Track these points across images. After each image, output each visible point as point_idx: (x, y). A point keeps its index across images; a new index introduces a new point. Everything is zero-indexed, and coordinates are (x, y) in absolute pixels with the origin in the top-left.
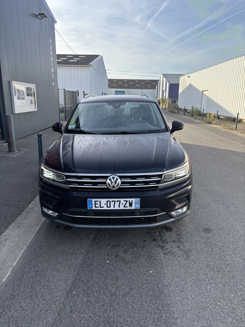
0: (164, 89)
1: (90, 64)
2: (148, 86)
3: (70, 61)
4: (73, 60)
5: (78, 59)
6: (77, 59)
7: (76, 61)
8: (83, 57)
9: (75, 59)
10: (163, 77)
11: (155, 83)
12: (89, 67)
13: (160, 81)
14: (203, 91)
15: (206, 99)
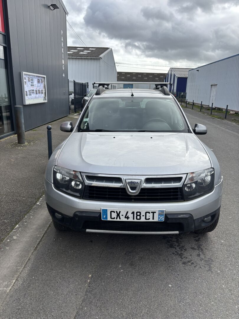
0: (172, 83)
1: (100, 56)
2: (156, 79)
3: (80, 53)
4: (84, 52)
6: (87, 51)
7: (86, 53)
10: (171, 71)
11: (163, 77)
12: (99, 59)
13: (168, 74)
14: (212, 85)
15: (215, 94)
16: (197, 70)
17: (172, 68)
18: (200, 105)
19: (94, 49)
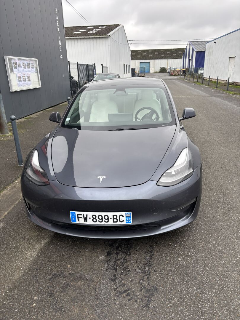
0: (190, 58)
1: (108, 34)
2: (174, 55)
3: (88, 33)
4: (92, 31)
5: (98, 30)
6: (96, 30)
7: (95, 32)
8: (103, 27)
9: (95, 30)
10: (190, 45)
11: (181, 52)
12: (108, 37)
13: (186, 49)
14: (230, 58)
15: (233, 67)
16: (215, 42)
17: (191, 42)
18: (217, 81)
19: (105, 27)
